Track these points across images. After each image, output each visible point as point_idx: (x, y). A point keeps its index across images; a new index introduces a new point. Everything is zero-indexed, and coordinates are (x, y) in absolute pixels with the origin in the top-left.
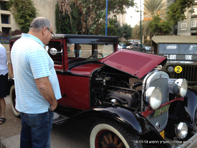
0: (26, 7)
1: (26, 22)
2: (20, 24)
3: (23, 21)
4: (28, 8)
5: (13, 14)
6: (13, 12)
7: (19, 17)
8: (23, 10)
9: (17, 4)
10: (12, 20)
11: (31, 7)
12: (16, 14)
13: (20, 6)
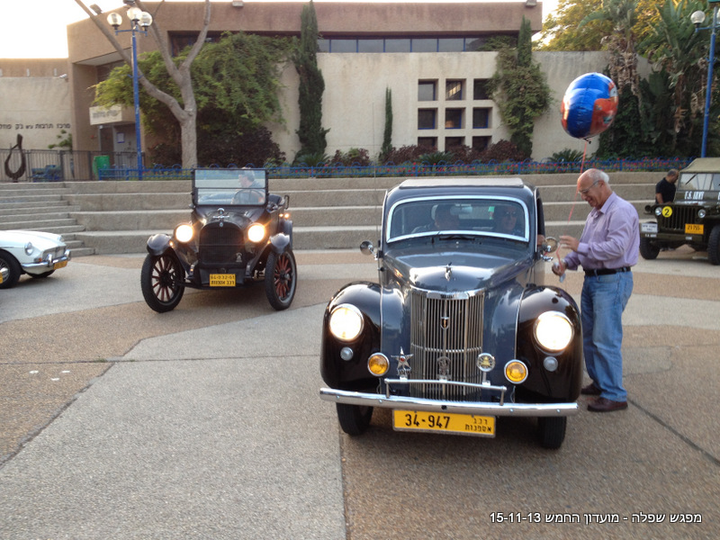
0: (525, 87)
1: (522, 121)
2: (512, 127)
3: (518, 120)
4: (531, 88)
5: (499, 106)
6: (498, 100)
7: (510, 111)
8: (518, 96)
9: (507, 82)
10: (495, 119)
11: (538, 86)
12: (505, 105)
13: (514, 86)
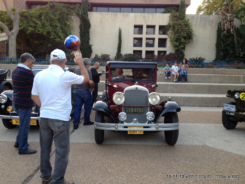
0: (181, 29)
3: (178, 44)
4: (184, 30)
5: (170, 38)
7: (175, 40)
8: (178, 33)
9: (174, 27)
10: (168, 43)
12: (173, 37)
13: (176, 29)
